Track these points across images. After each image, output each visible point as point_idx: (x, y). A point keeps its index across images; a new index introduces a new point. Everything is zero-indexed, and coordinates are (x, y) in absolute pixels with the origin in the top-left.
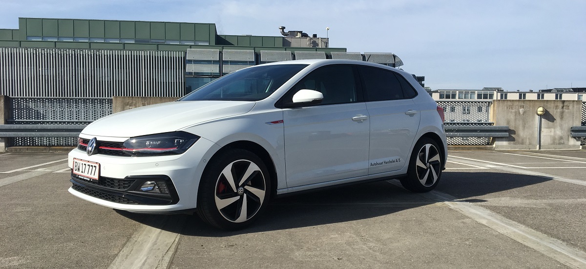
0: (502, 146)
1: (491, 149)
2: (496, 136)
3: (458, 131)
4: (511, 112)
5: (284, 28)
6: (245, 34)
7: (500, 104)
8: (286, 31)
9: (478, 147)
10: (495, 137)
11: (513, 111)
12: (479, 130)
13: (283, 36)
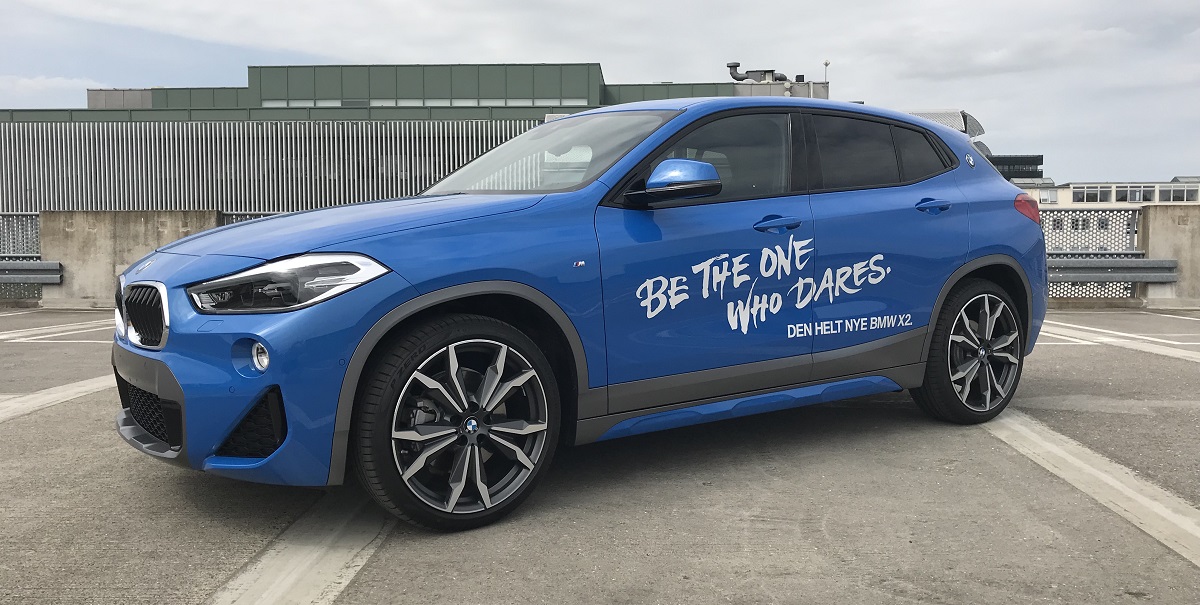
0: (1164, 301)
1: (1138, 308)
2: (1149, 280)
3: (1066, 269)
4: (1184, 231)
5: (738, 65)
6: (659, 81)
7: (1158, 215)
8: (741, 71)
9: (1111, 305)
10: (1148, 283)
11: (1187, 227)
12: (1111, 268)
13: (736, 82)
